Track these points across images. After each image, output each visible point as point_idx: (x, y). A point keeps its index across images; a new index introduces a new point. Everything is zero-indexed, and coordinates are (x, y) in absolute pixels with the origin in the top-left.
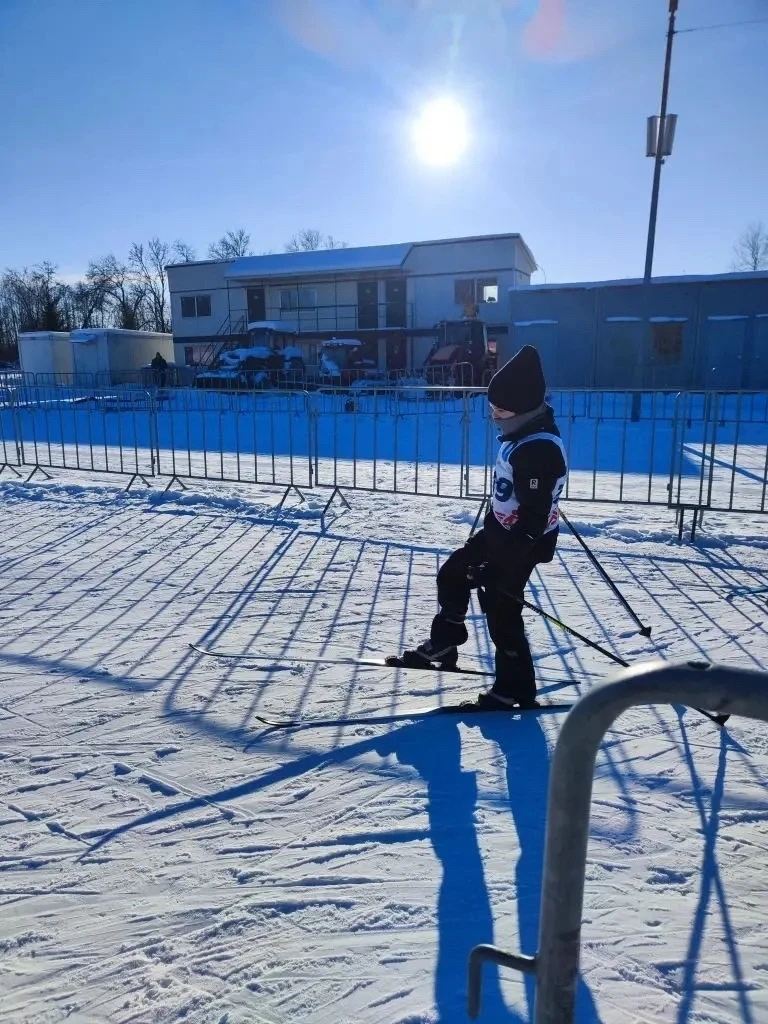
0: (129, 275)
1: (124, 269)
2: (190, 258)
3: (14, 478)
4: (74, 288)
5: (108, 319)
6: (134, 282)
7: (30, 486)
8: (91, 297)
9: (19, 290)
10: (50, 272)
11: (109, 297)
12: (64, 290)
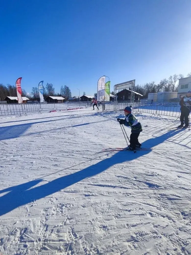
0: (168, 82)
1: (167, 81)
2: (182, 77)
3: (154, 116)
4: (157, 86)
5: (162, 91)
6: (169, 83)
7: (158, 118)
8: (160, 87)
9: (148, 86)
10: (154, 83)
11: (163, 86)
12: (155, 86)
